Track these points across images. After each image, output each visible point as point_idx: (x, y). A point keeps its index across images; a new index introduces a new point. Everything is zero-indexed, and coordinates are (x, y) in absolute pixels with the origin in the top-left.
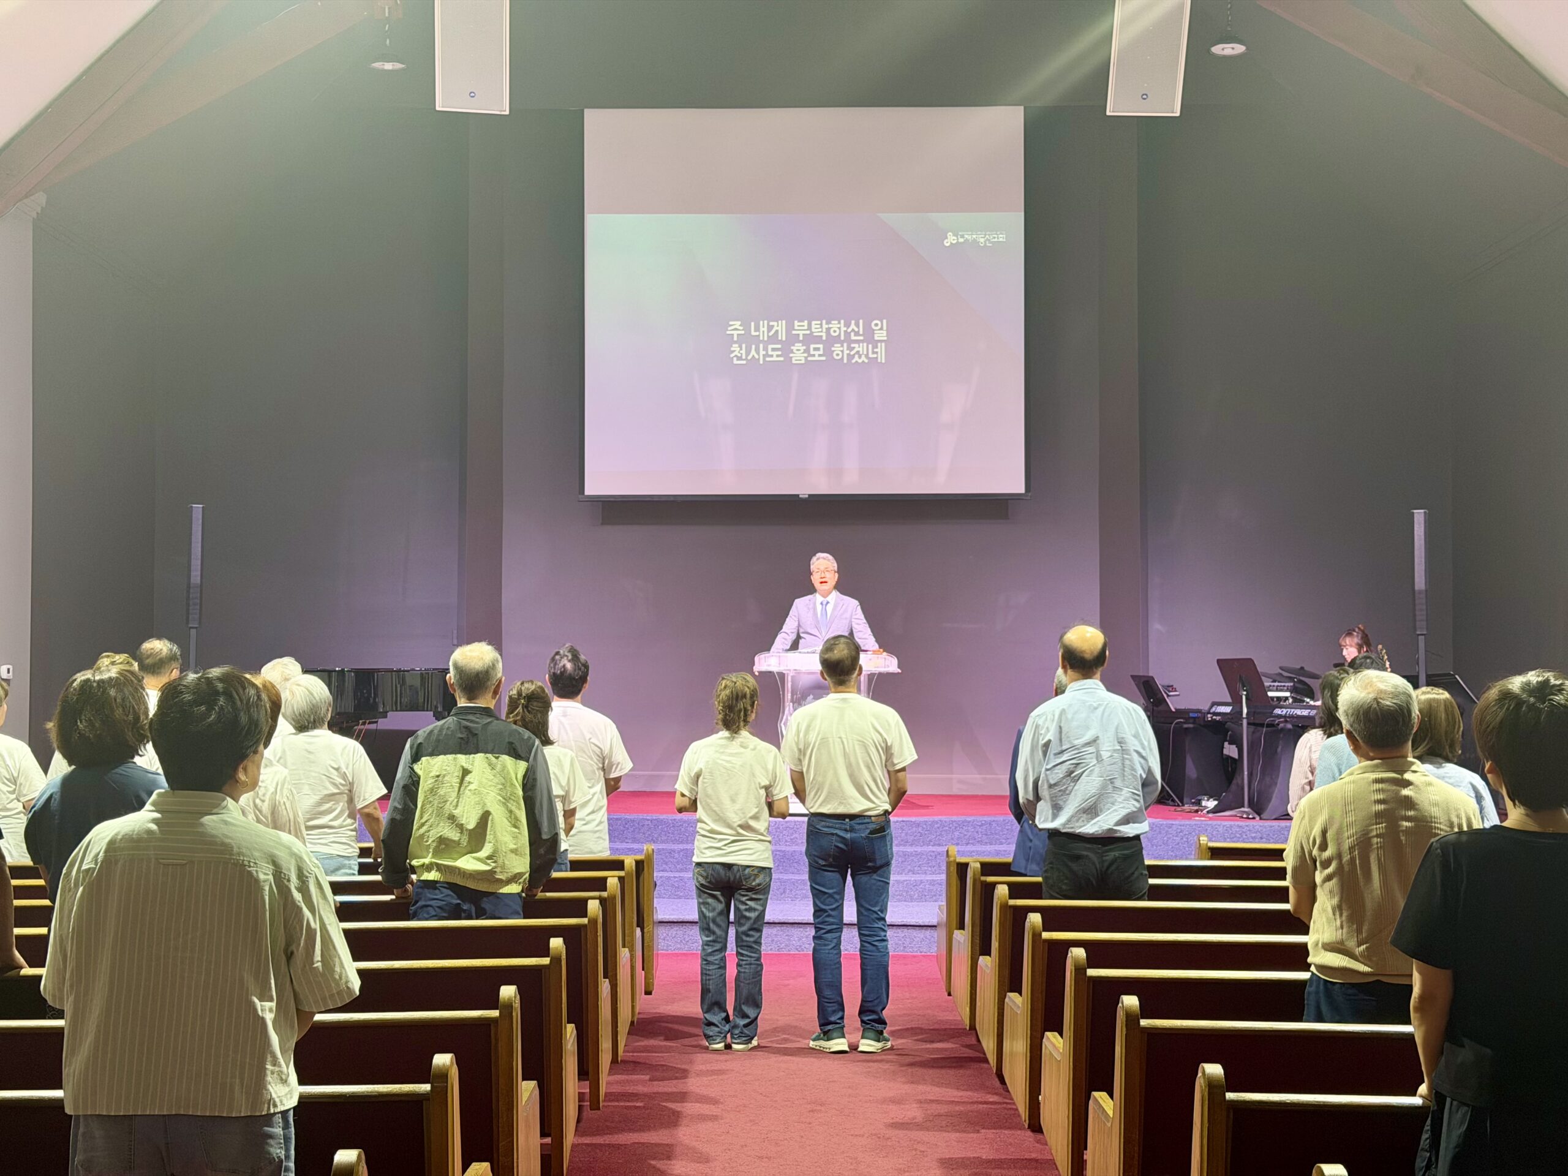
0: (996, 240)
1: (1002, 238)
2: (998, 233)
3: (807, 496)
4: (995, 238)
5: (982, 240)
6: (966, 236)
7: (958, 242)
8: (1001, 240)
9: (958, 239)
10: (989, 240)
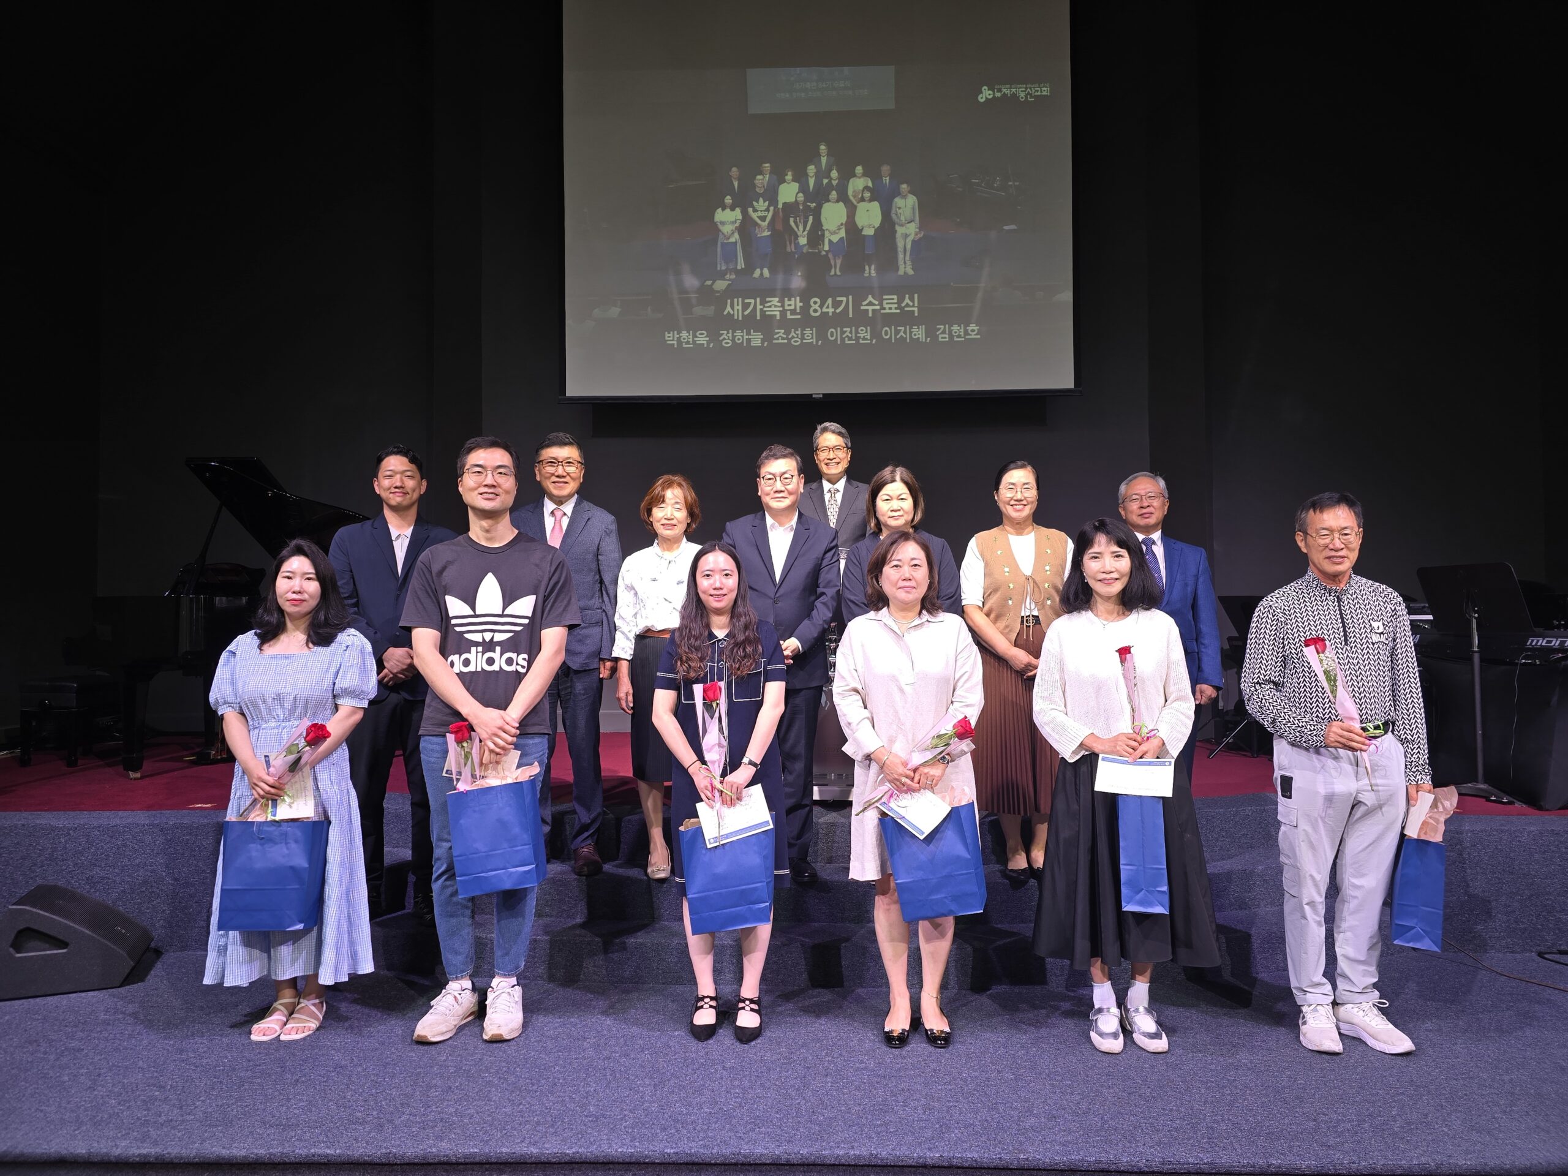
0: (1039, 94)
1: (1046, 91)
2: (1042, 85)
3: (821, 396)
4: (1038, 91)
5: (1022, 95)
6: (1005, 90)
7: (994, 97)
8: (1044, 93)
9: (994, 94)
10: (1031, 95)
